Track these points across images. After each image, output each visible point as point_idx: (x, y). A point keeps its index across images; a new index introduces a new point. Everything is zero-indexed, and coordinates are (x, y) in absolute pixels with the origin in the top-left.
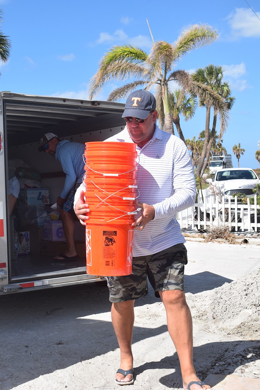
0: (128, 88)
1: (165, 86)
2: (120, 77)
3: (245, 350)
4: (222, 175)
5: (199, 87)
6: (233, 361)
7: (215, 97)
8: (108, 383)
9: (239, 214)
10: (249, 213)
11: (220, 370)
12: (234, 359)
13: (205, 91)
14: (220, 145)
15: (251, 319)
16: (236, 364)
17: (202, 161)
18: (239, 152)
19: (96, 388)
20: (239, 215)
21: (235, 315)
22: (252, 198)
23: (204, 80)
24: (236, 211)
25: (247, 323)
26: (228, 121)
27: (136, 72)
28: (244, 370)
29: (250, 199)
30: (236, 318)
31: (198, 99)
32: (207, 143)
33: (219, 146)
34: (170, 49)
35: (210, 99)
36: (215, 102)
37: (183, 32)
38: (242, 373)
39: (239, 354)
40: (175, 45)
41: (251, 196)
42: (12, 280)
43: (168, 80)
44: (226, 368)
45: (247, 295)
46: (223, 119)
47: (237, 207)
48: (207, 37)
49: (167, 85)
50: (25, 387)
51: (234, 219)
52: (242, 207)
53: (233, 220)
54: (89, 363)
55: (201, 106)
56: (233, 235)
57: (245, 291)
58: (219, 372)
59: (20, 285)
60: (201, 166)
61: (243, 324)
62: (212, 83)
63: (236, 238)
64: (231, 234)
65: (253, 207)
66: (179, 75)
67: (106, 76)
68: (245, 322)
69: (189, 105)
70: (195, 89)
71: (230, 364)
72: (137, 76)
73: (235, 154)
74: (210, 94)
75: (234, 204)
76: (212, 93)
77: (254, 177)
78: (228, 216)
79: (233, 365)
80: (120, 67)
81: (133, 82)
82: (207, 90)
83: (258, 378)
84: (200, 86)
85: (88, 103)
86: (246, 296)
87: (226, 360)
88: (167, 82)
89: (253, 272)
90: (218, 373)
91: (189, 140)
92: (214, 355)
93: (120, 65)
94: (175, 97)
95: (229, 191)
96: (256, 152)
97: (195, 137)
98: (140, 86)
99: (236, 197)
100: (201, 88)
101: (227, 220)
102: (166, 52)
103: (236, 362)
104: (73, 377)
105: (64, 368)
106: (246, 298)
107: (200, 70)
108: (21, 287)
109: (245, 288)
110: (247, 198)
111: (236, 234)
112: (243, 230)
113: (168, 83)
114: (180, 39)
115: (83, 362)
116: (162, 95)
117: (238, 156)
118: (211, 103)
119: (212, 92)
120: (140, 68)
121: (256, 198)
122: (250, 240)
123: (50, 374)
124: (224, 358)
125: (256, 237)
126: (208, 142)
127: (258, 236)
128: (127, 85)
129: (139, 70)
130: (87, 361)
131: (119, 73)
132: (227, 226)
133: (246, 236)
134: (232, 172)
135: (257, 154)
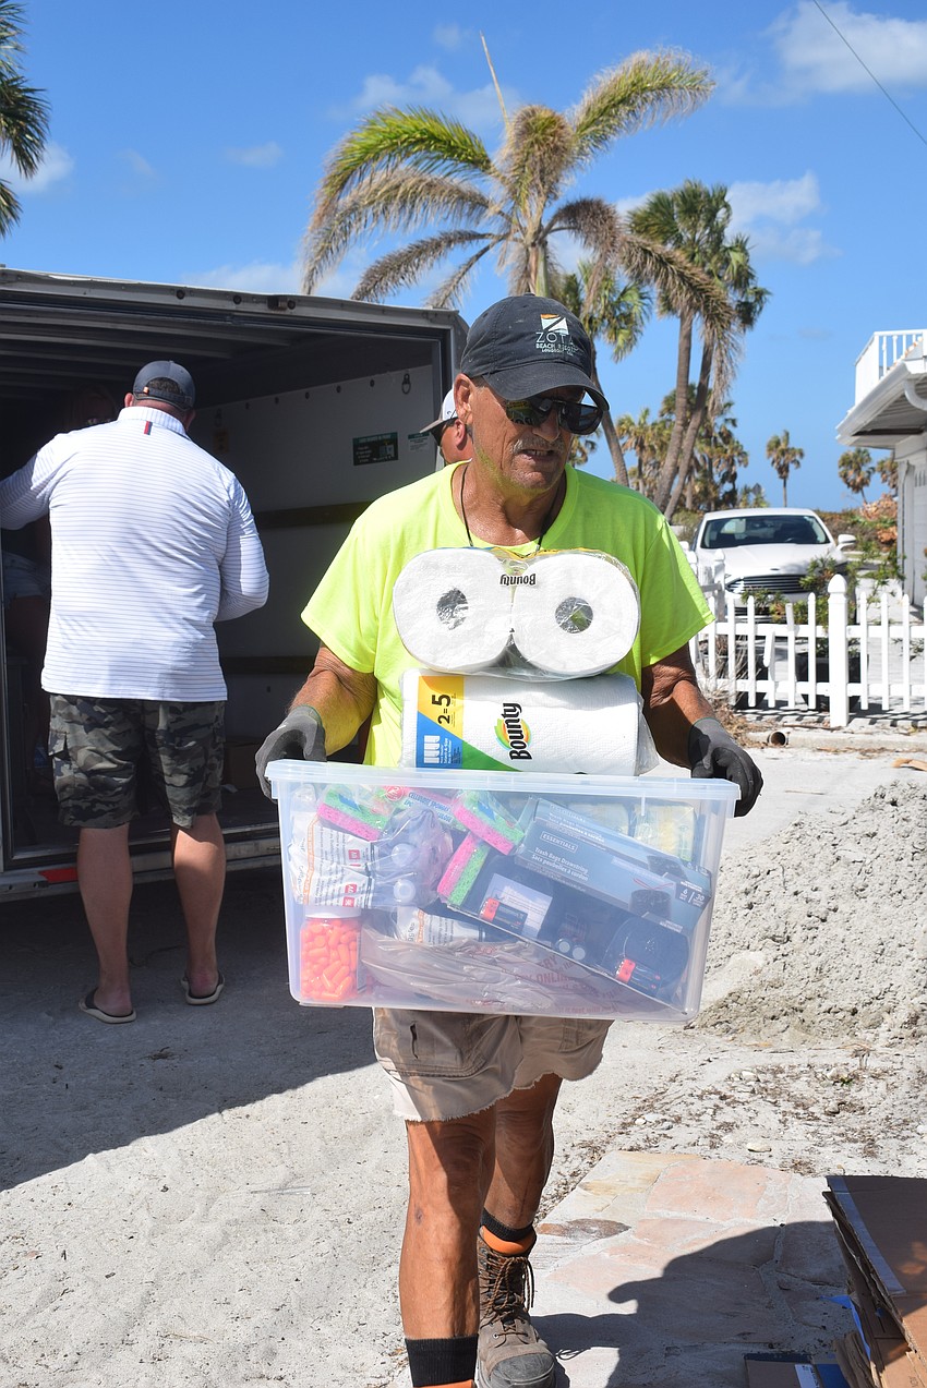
0: (420, 253)
1: (537, 250)
2: (396, 220)
3: (733, 1076)
4: (722, 532)
5: (645, 251)
6: (689, 1111)
7: (695, 284)
8: (296, 1176)
9: (759, 652)
10: (792, 649)
11: (648, 1140)
12: (692, 1104)
13: (665, 265)
14: (727, 437)
15: (758, 982)
16: (699, 1120)
17: (666, 486)
18: (784, 458)
19: (256, 1192)
20: (762, 658)
21: (712, 969)
22: (800, 602)
23: (668, 232)
24: (751, 645)
25: (746, 995)
26: (737, 360)
27: (448, 202)
28: (720, 1138)
29: (794, 608)
30: (714, 977)
31: (654, 290)
32: (682, 428)
33: (724, 439)
34: (562, 128)
35: (681, 288)
36: (695, 301)
37: (599, 78)
38: (713, 1146)
39: (710, 1088)
40: (574, 115)
41: (799, 598)
42: (16, 857)
43: (549, 230)
44: (666, 1132)
45: (750, 907)
46: (721, 355)
47: (756, 629)
48: (677, 91)
49: (544, 244)
50: (38, 1189)
51: (746, 667)
52: (770, 630)
53: (741, 673)
54: (244, 1117)
55: (665, 313)
56: (741, 720)
57: (747, 893)
58: (643, 1145)
59: (41, 873)
60: (664, 501)
61: (735, 996)
62: (697, 238)
63: (750, 730)
64: (735, 715)
65: (804, 630)
66: (584, 215)
67: (353, 216)
68: (741, 991)
69: (623, 309)
70: (634, 259)
71: (678, 1120)
72: (451, 216)
73: (773, 462)
74: (681, 275)
75: (745, 621)
76: (687, 272)
77: (821, 538)
78: (727, 659)
79: (689, 1122)
80: (397, 187)
81: (436, 235)
82: (671, 263)
83: (761, 1162)
84: (649, 249)
85: (257, 302)
86: (747, 911)
87: (668, 1106)
88: (545, 235)
89: (773, 837)
90: (639, 1149)
91: (629, 420)
92: (636, 1094)
93: (394, 182)
94: (582, 283)
95: (740, 580)
96: (839, 458)
97: (647, 412)
98: (460, 248)
99: (751, 600)
100: (651, 255)
101: (722, 673)
102: (551, 138)
103: (700, 1115)
104: (190, 1159)
105: (166, 1132)
106: (749, 917)
107: (658, 198)
108: (44, 879)
109: (746, 885)
110: (787, 605)
111: (750, 717)
112: (772, 704)
113: (549, 238)
114: (588, 97)
115: (225, 1112)
116: (529, 276)
117: (783, 471)
118: (684, 304)
119: (686, 268)
120: (459, 191)
121: (814, 603)
122: (793, 736)
123: (119, 1149)
124: (663, 1101)
125: (812, 725)
126: (686, 424)
127: (818, 722)
128: (417, 243)
129: (456, 196)
130: (238, 1110)
131: (393, 208)
132: (724, 692)
133: (780, 723)
134: (751, 521)
135: (843, 464)
